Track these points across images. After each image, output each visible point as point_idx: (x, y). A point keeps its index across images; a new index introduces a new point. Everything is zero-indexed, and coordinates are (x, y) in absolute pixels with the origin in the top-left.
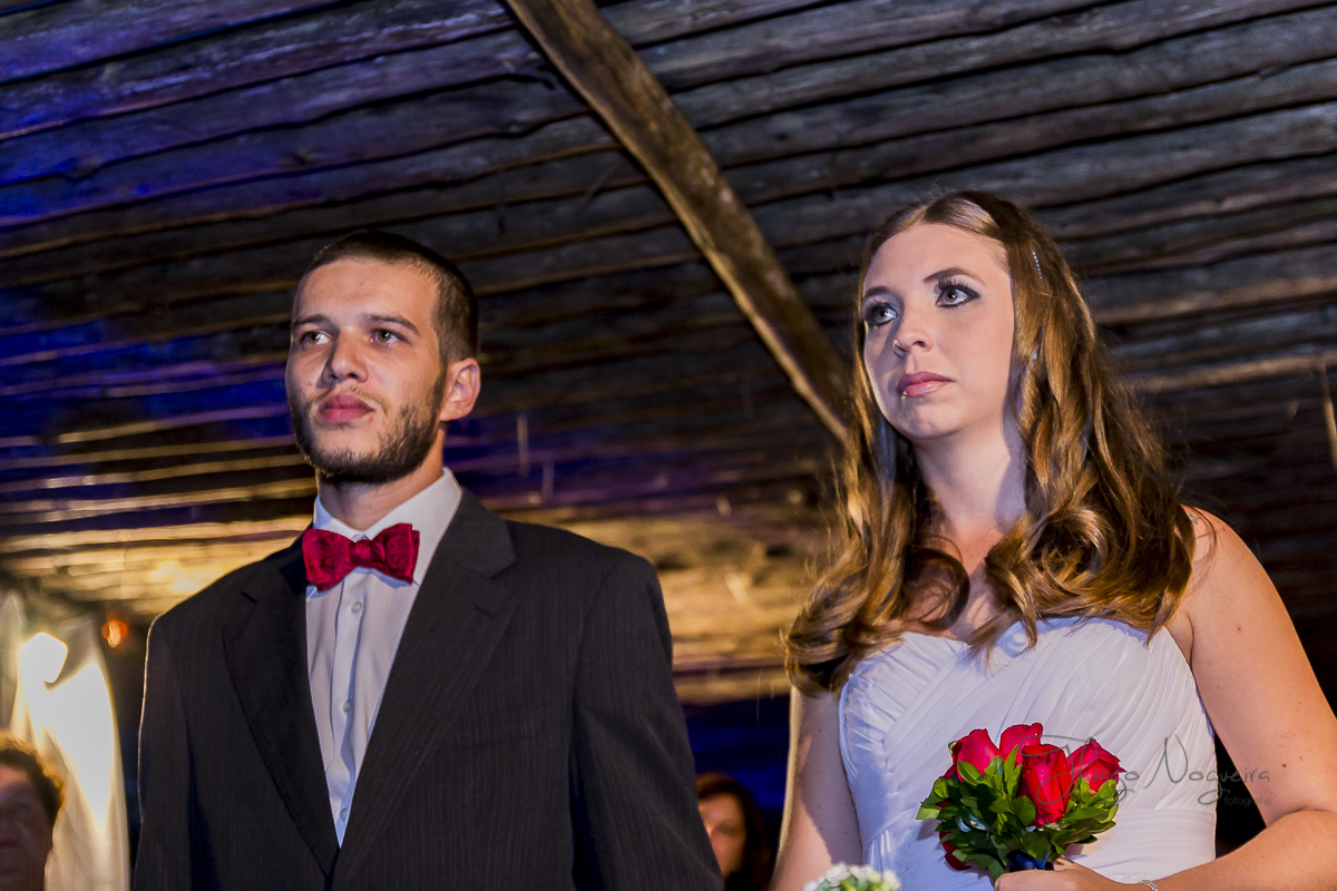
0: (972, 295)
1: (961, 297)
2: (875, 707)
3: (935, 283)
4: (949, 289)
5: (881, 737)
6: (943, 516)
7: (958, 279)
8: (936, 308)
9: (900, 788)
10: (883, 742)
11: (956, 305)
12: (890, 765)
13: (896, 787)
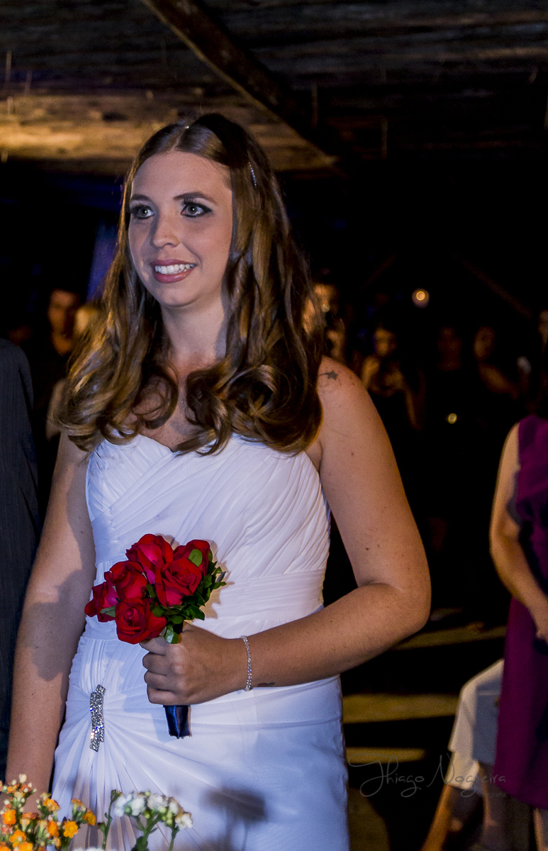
0: (206, 210)
1: (199, 211)
2: (108, 484)
3: (182, 200)
4: (190, 205)
5: (110, 505)
6: (169, 344)
7: (199, 200)
8: (181, 217)
9: (119, 539)
10: (110, 508)
11: (195, 217)
12: (114, 525)
13: (116, 537)
